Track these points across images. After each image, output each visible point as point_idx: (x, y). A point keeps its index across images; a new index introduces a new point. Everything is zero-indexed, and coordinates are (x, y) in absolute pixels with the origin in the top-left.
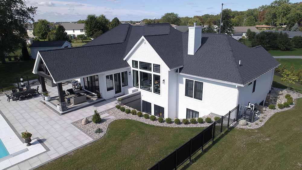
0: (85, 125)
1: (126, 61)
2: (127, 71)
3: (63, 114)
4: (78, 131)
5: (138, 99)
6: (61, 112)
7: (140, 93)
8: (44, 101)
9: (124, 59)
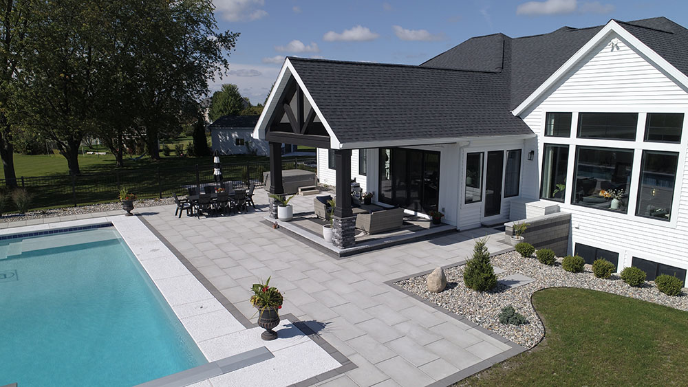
0: (439, 291)
1: (519, 117)
2: (521, 150)
3: (343, 255)
4: (427, 311)
5: (561, 239)
6: (338, 250)
7: (567, 220)
8: (274, 221)
9: (515, 112)
